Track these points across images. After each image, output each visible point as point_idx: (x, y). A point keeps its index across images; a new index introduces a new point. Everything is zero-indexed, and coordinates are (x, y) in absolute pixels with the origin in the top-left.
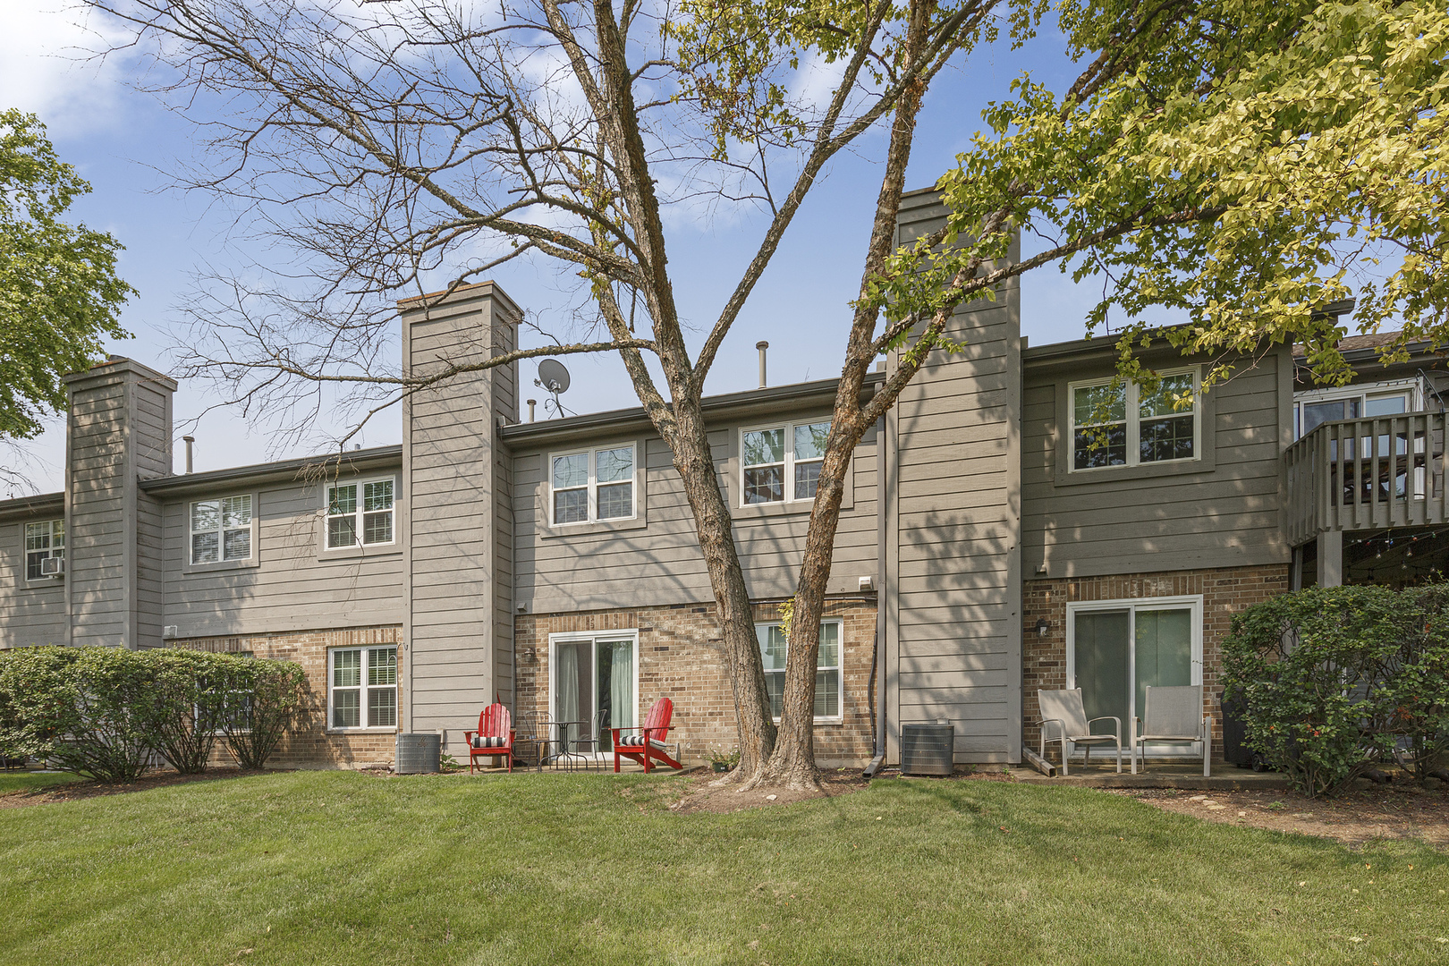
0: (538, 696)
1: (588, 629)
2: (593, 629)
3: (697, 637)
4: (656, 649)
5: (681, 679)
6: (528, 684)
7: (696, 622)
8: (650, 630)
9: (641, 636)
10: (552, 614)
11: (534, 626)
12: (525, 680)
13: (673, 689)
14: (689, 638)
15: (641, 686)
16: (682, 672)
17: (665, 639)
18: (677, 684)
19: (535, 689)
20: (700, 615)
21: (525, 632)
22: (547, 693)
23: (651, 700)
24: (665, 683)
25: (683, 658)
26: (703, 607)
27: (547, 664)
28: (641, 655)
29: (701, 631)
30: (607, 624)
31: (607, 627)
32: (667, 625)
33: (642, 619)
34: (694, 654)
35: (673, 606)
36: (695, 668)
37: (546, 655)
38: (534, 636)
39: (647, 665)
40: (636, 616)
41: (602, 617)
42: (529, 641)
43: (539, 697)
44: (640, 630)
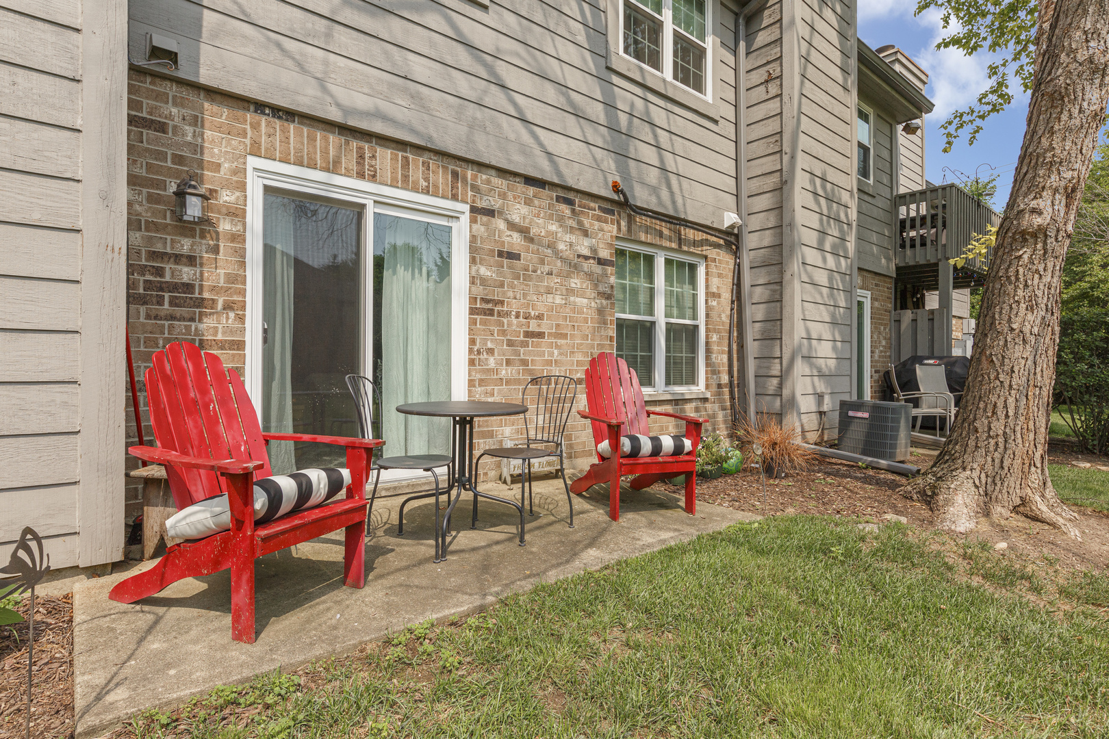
0: (208, 323)
1: (361, 175)
2: (373, 178)
3: (561, 246)
4: (501, 254)
5: (540, 317)
6: (174, 287)
7: (561, 220)
8: (490, 213)
9: (473, 221)
10: (260, 106)
11: (197, 121)
12: (159, 272)
13: (528, 334)
14: (552, 245)
15: (473, 322)
16: (542, 304)
17: (514, 240)
18: (533, 326)
19: (200, 303)
20: (565, 210)
21: (162, 128)
22: (241, 319)
23: (491, 351)
24: (515, 321)
25: (540, 279)
26: (571, 196)
27: (238, 238)
28: (473, 261)
29: (567, 237)
30: (406, 177)
31: (406, 183)
32: (519, 212)
33: (474, 188)
34: (558, 275)
35: (530, 181)
36: (558, 300)
37: (237, 214)
38: (198, 148)
39: (484, 281)
40: (465, 180)
41: (394, 159)
42: (179, 159)
43: (213, 327)
44: (474, 210)
